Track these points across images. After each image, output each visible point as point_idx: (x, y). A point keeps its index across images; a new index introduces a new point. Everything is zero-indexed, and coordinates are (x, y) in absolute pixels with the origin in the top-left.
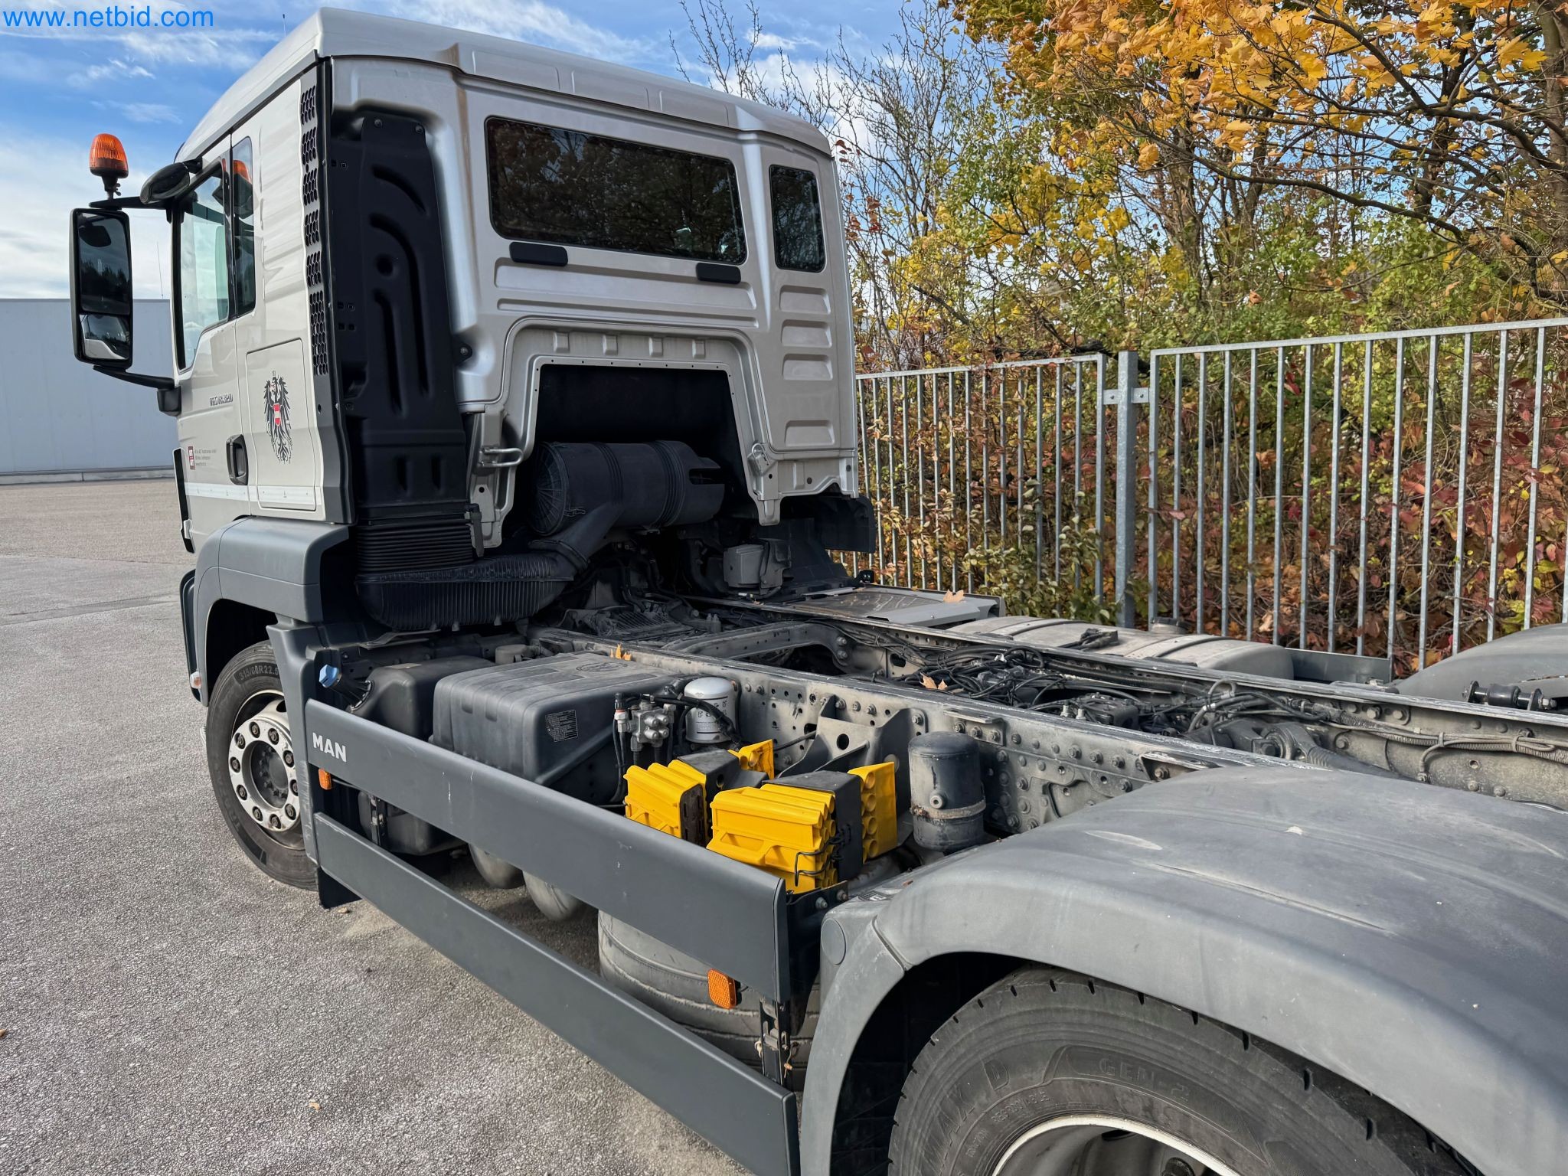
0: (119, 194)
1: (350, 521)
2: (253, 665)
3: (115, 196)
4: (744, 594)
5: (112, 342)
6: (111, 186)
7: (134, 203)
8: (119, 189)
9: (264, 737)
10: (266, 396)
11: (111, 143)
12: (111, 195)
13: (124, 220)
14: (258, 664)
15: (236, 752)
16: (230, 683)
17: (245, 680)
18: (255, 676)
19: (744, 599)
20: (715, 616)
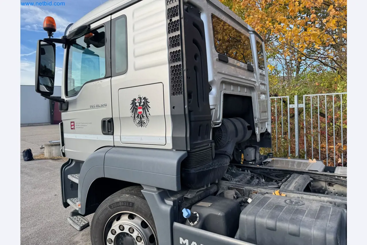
0: (53, 37)
1: (189, 149)
2: (119, 202)
3: (51, 37)
4: (251, 163)
5: (47, 87)
6: (50, 34)
7: (58, 41)
8: (53, 35)
9: (126, 231)
10: (133, 103)
11: (51, 19)
12: (50, 37)
13: (54, 46)
14: (121, 202)
15: (111, 236)
16: (106, 209)
17: (114, 208)
18: (120, 206)
19: (251, 164)
20: (249, 171)
